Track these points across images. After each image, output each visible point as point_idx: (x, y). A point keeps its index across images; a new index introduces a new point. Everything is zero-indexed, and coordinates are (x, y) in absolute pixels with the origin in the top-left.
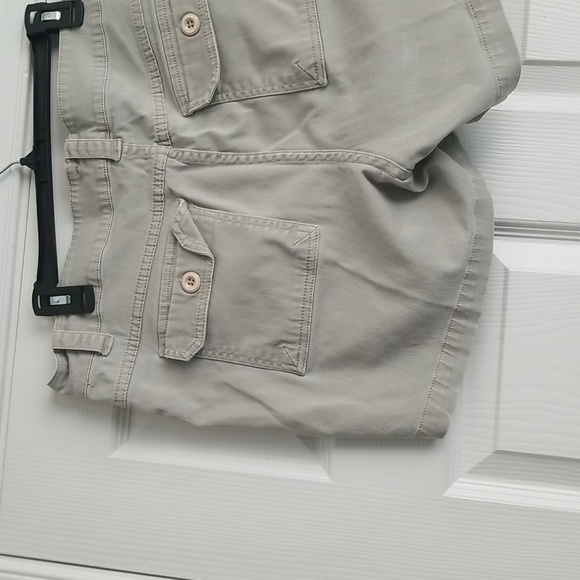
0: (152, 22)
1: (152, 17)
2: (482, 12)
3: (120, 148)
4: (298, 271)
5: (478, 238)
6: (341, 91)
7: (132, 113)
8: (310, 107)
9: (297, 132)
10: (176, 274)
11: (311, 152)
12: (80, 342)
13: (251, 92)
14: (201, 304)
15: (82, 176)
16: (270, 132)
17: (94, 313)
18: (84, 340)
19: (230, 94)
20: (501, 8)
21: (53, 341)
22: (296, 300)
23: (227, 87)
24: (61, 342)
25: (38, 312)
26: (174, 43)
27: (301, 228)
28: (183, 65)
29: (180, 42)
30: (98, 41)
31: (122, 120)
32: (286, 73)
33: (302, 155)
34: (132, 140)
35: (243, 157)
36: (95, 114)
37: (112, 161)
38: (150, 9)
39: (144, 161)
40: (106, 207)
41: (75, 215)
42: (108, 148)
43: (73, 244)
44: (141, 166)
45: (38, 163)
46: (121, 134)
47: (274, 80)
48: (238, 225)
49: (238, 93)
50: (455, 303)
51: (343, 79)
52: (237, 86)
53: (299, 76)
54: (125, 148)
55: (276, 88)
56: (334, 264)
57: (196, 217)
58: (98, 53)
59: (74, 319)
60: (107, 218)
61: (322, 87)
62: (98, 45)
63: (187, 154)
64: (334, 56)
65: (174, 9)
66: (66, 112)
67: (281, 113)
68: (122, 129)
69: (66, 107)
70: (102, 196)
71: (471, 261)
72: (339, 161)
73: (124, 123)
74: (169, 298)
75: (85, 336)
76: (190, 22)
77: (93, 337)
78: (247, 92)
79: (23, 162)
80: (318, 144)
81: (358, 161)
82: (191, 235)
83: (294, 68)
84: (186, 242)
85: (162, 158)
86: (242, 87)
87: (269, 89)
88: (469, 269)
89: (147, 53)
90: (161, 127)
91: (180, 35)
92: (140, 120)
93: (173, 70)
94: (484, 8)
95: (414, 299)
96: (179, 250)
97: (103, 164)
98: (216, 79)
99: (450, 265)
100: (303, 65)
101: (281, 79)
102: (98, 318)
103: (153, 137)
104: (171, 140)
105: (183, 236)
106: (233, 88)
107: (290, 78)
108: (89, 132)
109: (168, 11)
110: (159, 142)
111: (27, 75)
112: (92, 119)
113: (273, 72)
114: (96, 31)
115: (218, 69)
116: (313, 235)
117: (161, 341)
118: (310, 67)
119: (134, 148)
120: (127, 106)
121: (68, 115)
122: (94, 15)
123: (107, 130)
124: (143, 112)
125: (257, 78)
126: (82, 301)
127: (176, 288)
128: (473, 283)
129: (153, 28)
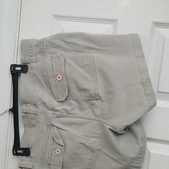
0: (48, 75)
1: (48, 74)
2: (146, 86)
3: (38, 111)
4: (89, 151)
5: (142, 148)
6: (103, 102)
7: (42, 101)
8: (94, 104)
9: (90, 110)
10: (54, 149)
11: (94, 117)
12: (26, 165)
13: (77, 98)
14: (61, 158)
15: (27, 117)
16: (82, 109)
17: (30, 156)
18: (27, 165)
19: (71, 98)
20: (151, 85)
21: (18, 164)
22: (88, 159)
23: (70, 96)
24: (21, 165)
25: (14, 154)
26: (54, 82)
27: (90, 139)
28: (57, 88)
29: (56, 82)
30: (32, 77)
31: (39, 103)
32: (87, 95)
33: (91, 118)
34: (42, 108)
35: (74, 116)
36: (31, 101)
37: (36, 114)
38: (47, 71)
39: (45, 115)
40: (33, 126)
41: (25, 126)
42: (34, 111)
43: (24, 134)
44: (44, 116)
45: (14, 110)
46: (38, 107)
47: (84, 96)
48: (72, 137)
49: (73, 98)
50: (134, 165)
51: (104, 99)
52: (73, 96)
53: (91, 96)
54: (40, 111)
55: (84, 98)
56: (100, 150)
57: (60, 133)
58: (32, 81)
59: (24, 157)
60: (34, 128)
61: (97, 100)
62: (32, 79)
63: (57, 114)
64: (101, 92)
65: (54, 73)
66: (22, 99)
67: (85, 104)
68: (38, 105)
69: (23, 98)
70: (33, 123)
71: (139, 154)
72: (102, 122)
73: (40, 104)
74: (51, 155)
75: (27, 163)
76: (59, 77)
77: (30, 164)
78: (75, 98)
79: (10, 110)
80: (96, 115)
81: (107, 124)
82: (58, 138)
83: (89, 94)
84: (57, 140)
85: (50, 115)
86: (74, 96)
87: (82, 98)
88: (139, 156)
89: (46, 83)
90: (50, 106)
91: (56, 80)
92: (44, 103)
93: (54, 89)
94: (146, 85)
95: (123, 164)
96: (55, 142)
97: (33, 115)
98: (67, 94)
99: (133, 155)
100: (92, 94)
101: (86, 96)
102: (31, 157)
103: (48, 108)
104: (53, 109)
105: (56, 139)
106: (71, 96)
107: (88, 96)
108: (29, 105)
109: (53, 73)
110: (49, 110)
111: (11, 84)
112: (30, 102)
113: (83, 93)
114: (31, 74)
115: (67, 92)
116: (94, 142)
117: (49, 166)
118: (94, 95)
119: (42, 111)
120: (40, 99)
121: (23, 100)
122: (31, 70)
123: (35, 105)
124: (45, 101)
125: (78, 94)
126: (26, 152)
127: (54, 153)
128: (139, 159)
129: (48, 77)
